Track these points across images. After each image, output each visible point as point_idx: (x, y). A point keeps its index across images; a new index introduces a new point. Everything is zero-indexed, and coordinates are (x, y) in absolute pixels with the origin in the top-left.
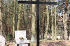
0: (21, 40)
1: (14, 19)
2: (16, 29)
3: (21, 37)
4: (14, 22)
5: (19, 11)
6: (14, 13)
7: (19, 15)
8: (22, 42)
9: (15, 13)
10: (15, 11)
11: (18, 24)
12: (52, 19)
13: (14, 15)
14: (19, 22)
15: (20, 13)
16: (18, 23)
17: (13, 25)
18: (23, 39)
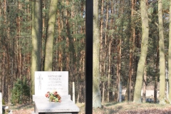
0: (52, 100)
1: (33, 33)
2: (41, 67)
3: (52, 92)
4: (35, 42)
5: (53, 8)
6: (35, 14)
7: (52, 20)
8: (53, 106)
9: (38, 15)
10: (38, 9)
11: (47, 51)
12: (161, 33)
13: (37, 20)
14: (50, 44)
15: (53, 13)
16: (47, 47)
17: (33, 53)
18: (57, 99)
